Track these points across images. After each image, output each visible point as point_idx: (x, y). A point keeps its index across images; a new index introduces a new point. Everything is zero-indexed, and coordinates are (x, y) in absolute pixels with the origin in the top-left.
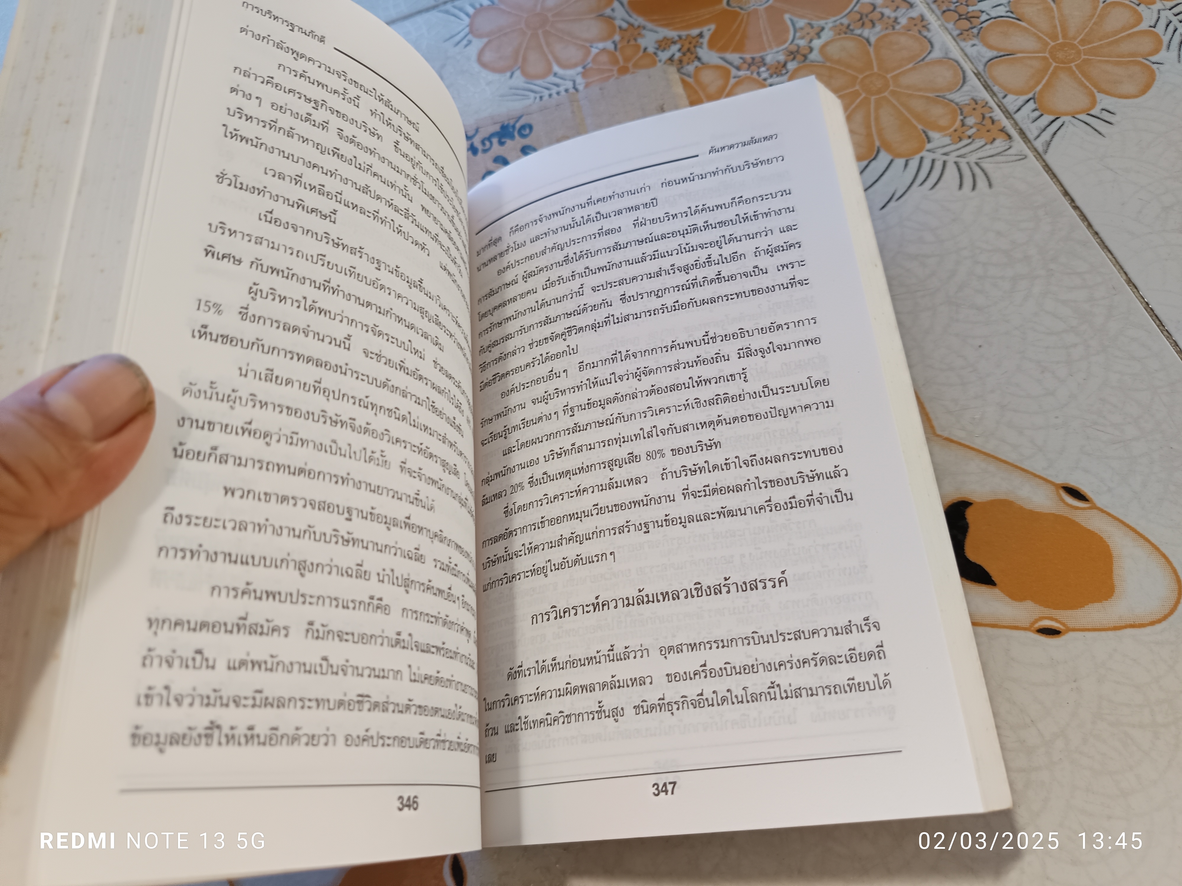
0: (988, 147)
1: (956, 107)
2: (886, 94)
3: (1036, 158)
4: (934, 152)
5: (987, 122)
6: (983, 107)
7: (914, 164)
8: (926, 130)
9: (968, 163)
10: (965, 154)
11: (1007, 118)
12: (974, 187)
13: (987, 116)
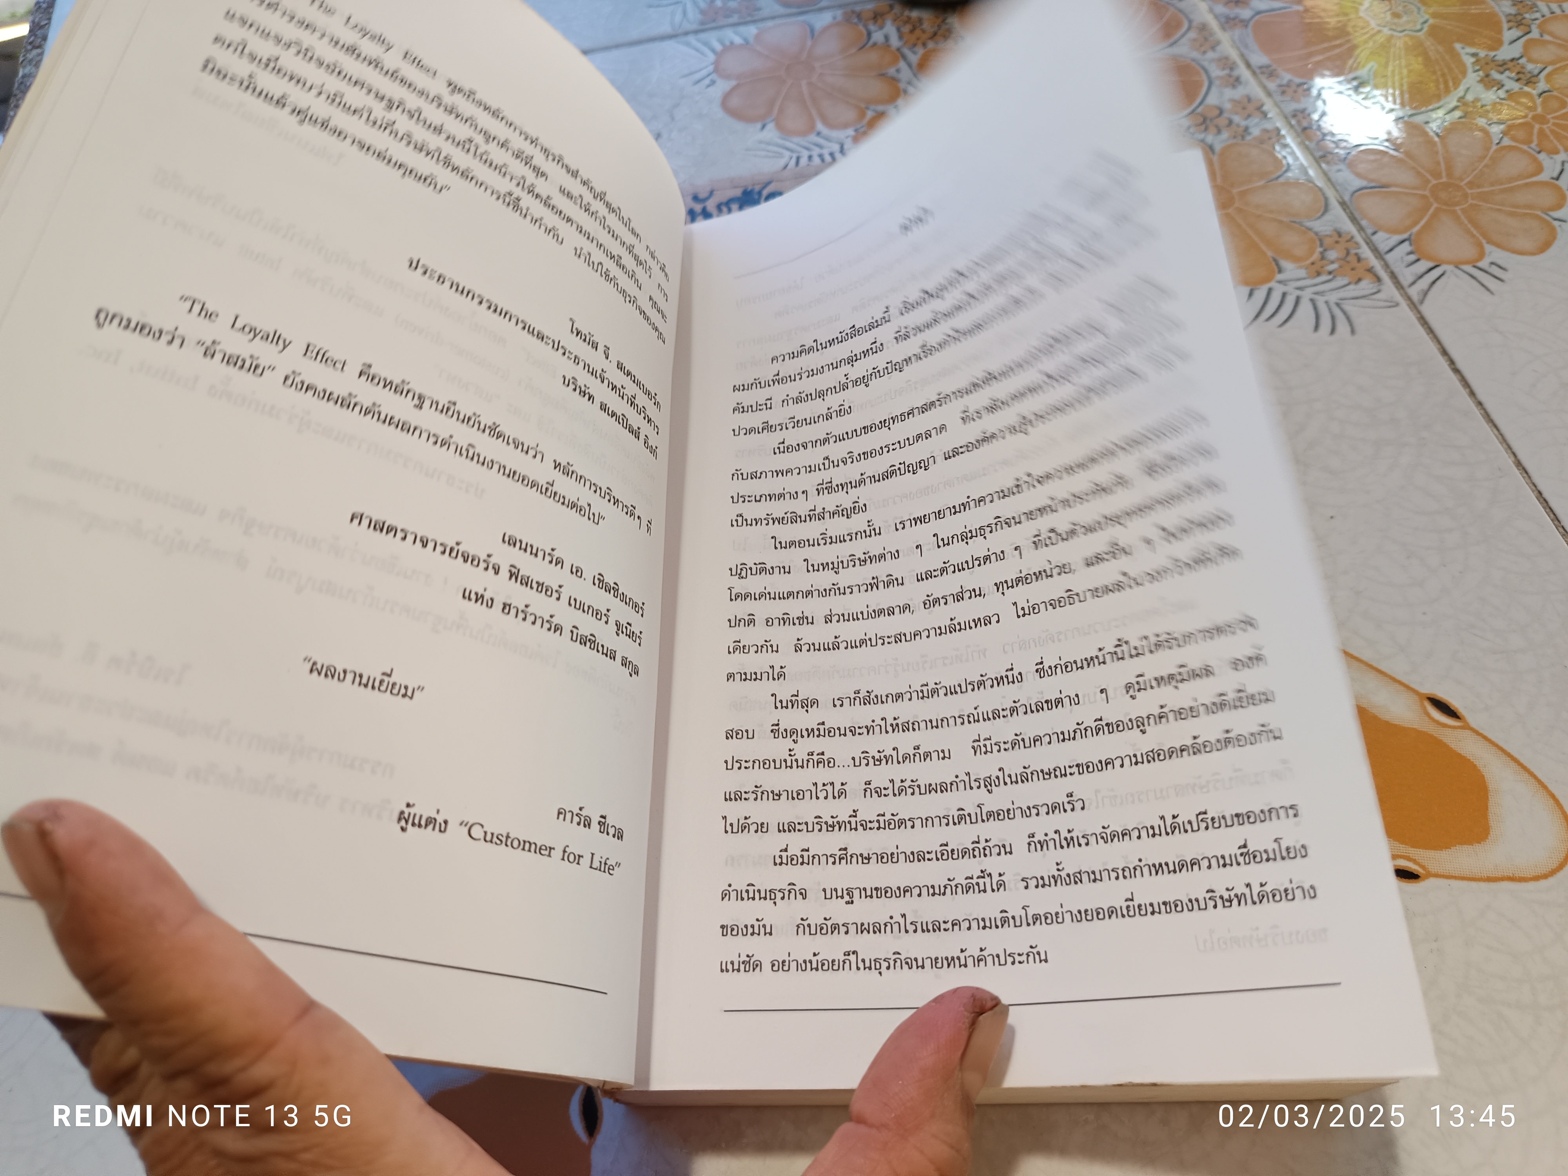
0: (1352, 287)
1: (1315, 237)
2: (1230, 211)
3: (1410, 308)
4: (1285, 285)
5: (1352, 258)
6: (1347, 241)
7: (1260, 294)
8: (1277, 258)
9: (1327, 302)
10: (1323, 292)
11: (1376, 257)
12: (1333, 331)
13: (1353, 251)
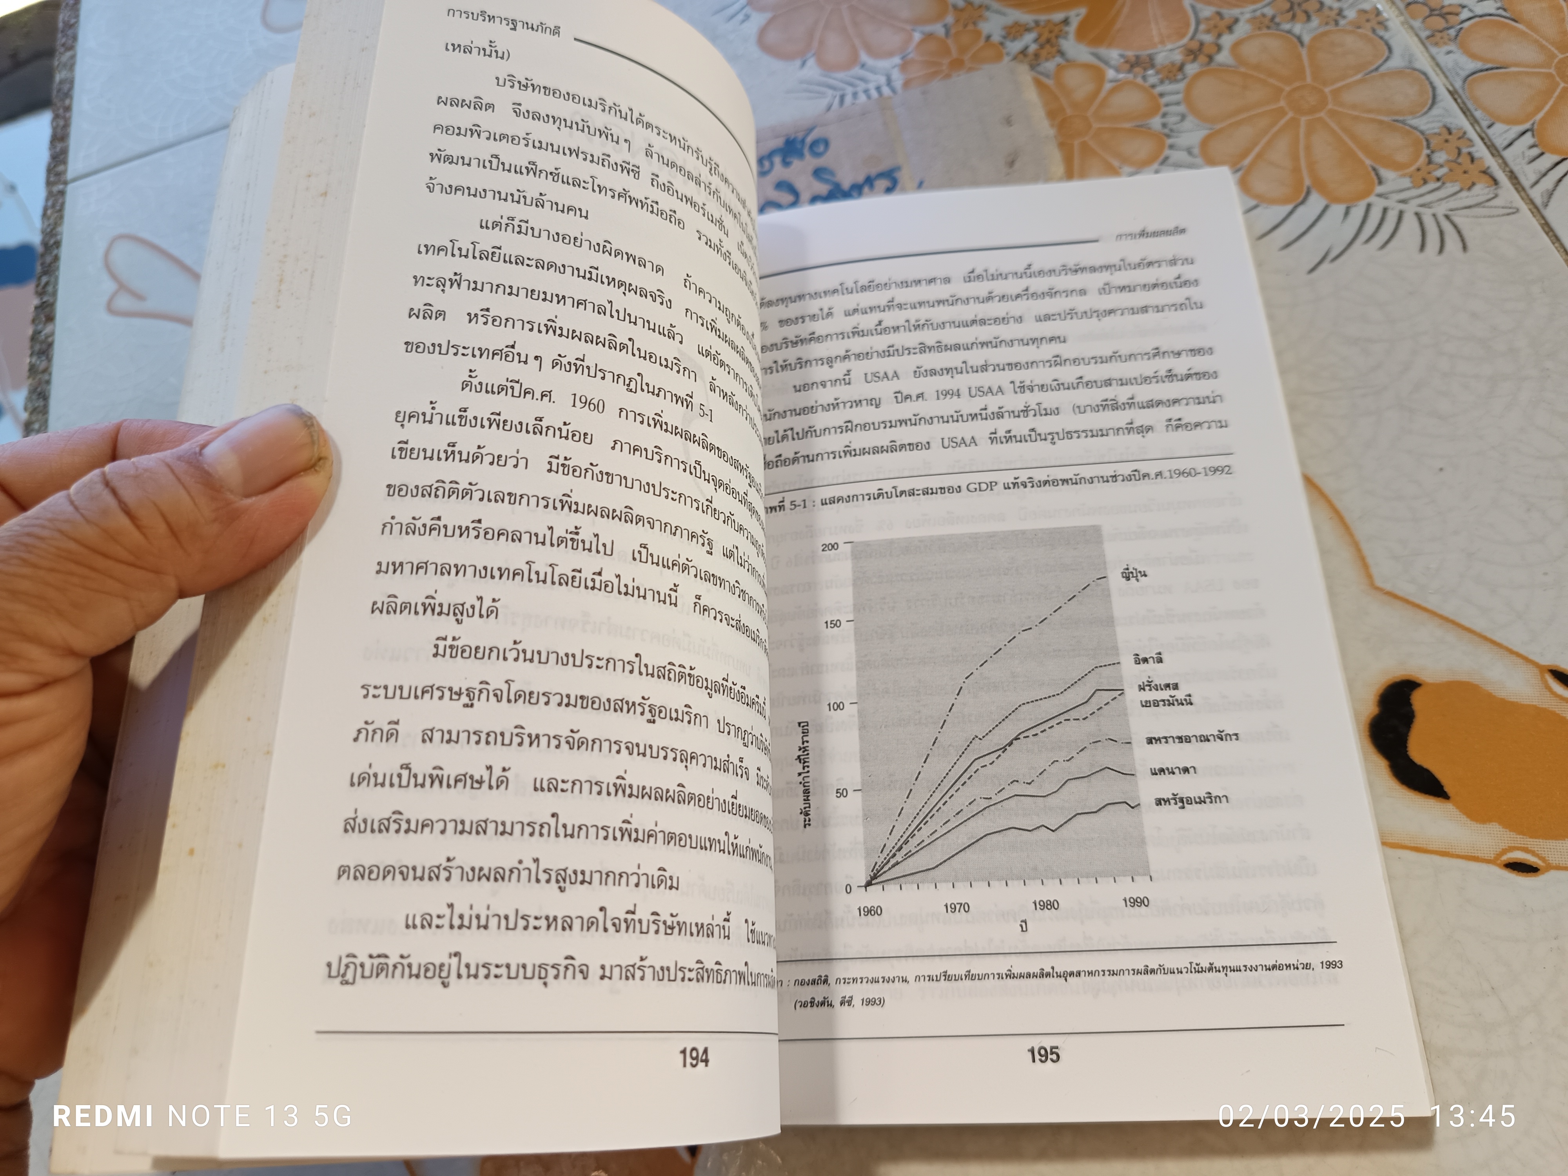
0: (1464, 194)
1: (1421, 137)
2: (1322, 114)
3: (1532, 213)
4: (1387, 198)
5: (1464, 160)
6: (1459, 138)
7: (1358, 212)
8: (1377, 167)
9: (1434, 215)
10: (1431, 203)
11: (1493, 155)
12: (1441, 250)
13: (1465, 151)
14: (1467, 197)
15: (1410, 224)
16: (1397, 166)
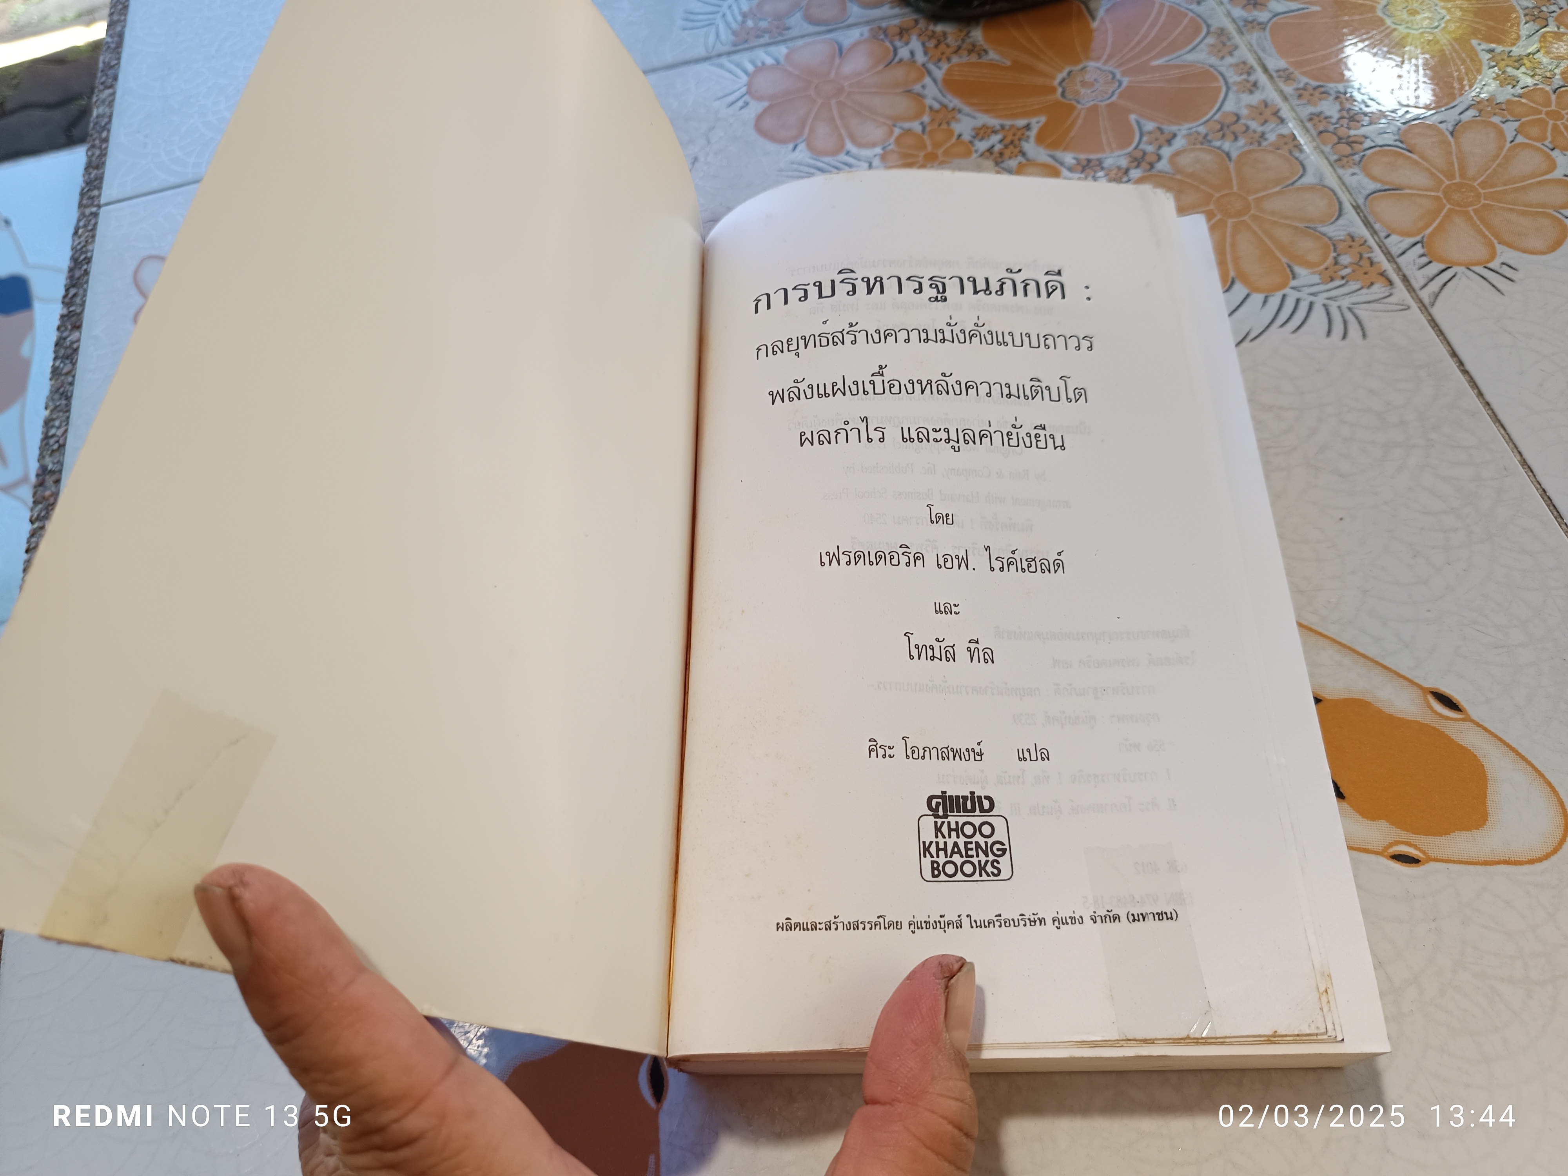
0: (1364, 291)
1: (1329, 242)
2: (1246, 218)
3: (1421, 310)
4: (1299, 291)
5: (1365, 263)
6: (1361, 245)
7: (1275, 301)
8: (1291, 264)
9: (1339, 307)
10: (1336, 297)
11: (1389, 261)
12: (1345, 336)
13: (1366, 255)
14: (1367, 294)
15: (1318, 314)
16: (1309, 265)
